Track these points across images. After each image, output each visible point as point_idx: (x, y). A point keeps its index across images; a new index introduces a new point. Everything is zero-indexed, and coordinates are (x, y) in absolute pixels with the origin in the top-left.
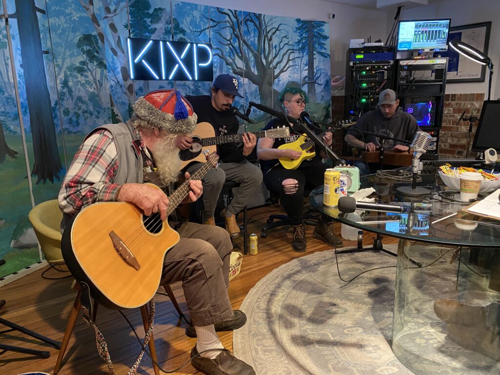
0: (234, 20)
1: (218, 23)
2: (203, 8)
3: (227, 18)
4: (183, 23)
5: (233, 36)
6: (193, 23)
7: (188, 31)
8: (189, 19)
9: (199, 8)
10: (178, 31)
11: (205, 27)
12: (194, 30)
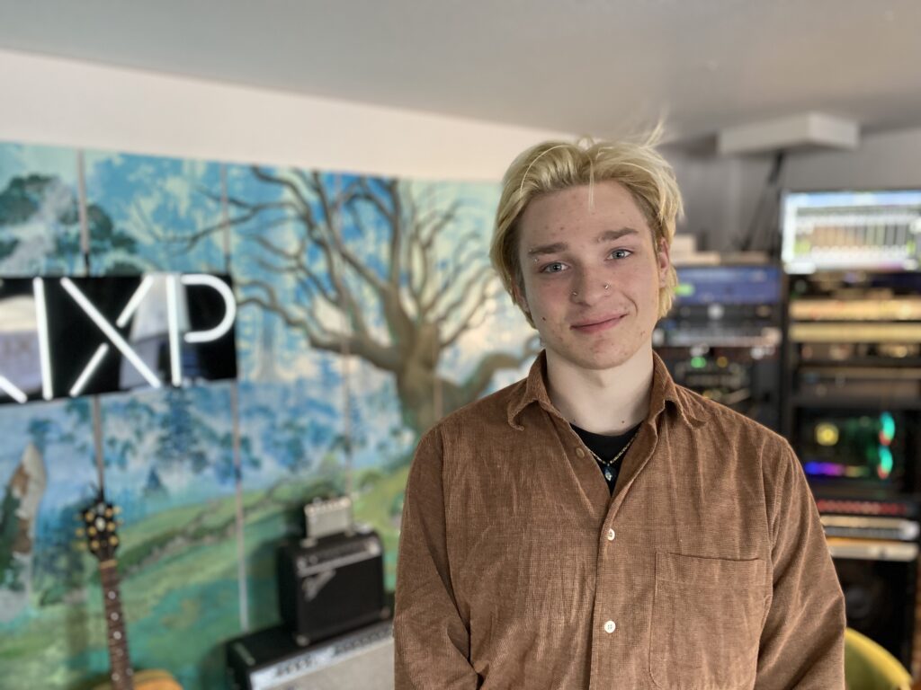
0: (312, 197)
1: (256, 209)
2: (200, 171)
3: (288, 195)
4: (125, 217)
5: (309, 244)
6: (165, 214)
7: (144, 239)
8: (148, 205)
9: (186, 169)
10: (107, 243)
11: (210, 224)
12: (170, 234)
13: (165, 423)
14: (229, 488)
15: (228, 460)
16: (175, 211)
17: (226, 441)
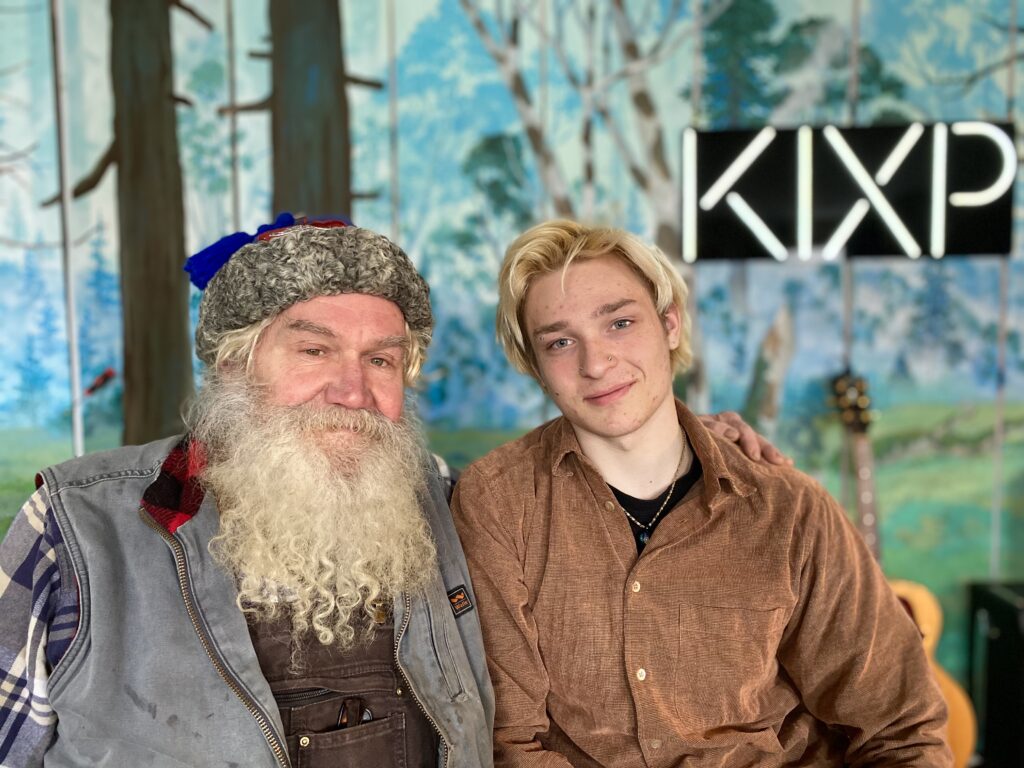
4: (896, 57)
10: (874, 88)
11: (992, 60)
12: (945, 74)
13: (920, 299)
14: (988, 391)
15: (990, 357)
16: (953, 47)
17: (990, 333)
